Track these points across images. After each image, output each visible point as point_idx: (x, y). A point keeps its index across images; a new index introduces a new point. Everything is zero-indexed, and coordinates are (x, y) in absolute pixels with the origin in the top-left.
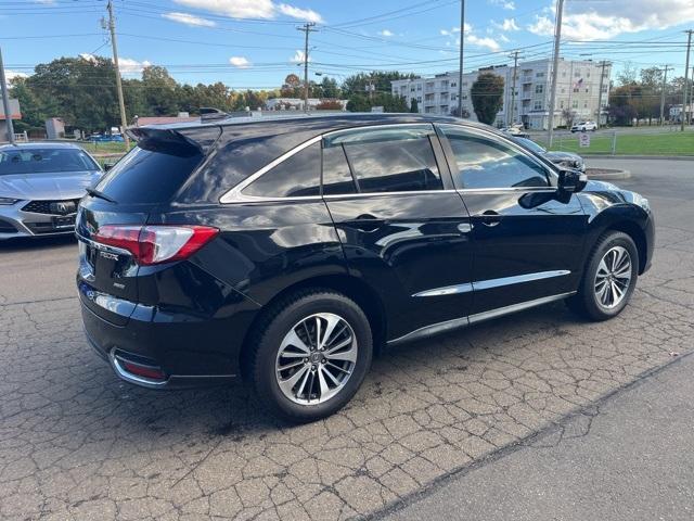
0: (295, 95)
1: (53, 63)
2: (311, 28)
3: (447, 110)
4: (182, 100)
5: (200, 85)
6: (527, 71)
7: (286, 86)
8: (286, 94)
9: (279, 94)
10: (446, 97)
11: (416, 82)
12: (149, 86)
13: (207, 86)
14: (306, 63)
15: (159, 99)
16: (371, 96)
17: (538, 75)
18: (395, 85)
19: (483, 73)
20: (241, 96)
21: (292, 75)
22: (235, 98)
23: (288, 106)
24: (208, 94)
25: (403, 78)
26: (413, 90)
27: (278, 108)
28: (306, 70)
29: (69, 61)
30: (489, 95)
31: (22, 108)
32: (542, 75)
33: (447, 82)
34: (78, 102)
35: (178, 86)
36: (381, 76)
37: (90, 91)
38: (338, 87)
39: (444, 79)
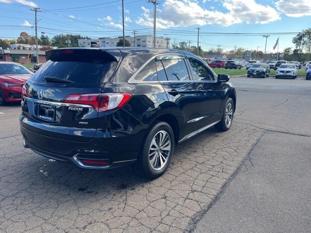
0: (26, 43)
2: (38, 10)
6: (138, 40)
7: (21, 38)
8: (20, 42)
9: (17, 42)
11: (90, 41)
14: (36, 27)
16: (69, 46)
17: (143, 42)
18: (80, 41)
19: (120, 39)
21: (24, 33)
23: (24, 48)
25: (82, 38)
27: (19, 48)
28: (36, 30)
32: (144, 41)
33: (104, 42)
36: (72, 36)
38: (50, 40)
39: (103, 40)
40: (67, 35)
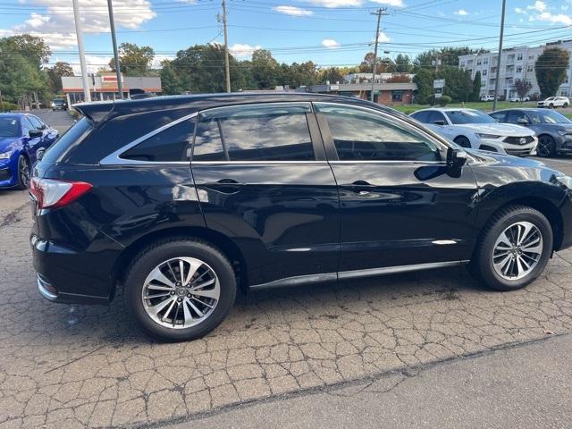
1: (190, 49)
2: (383, 12)
3: (511, 82)
4: (280, 76)
5: (294, 64)
7: (365, 63)
8: (364, 69)
9: (358, 69)
10: (512, 70)
11: (484, 57)
12: (256, 66)
13: (300, 64)
14: (377, 43)
15: (262, 75)
16: (437, 70)
18: (463, 59)
19: (549, 47)
20: (326, 72)
21: (369, 54)
22: (321, 74)
23: (362, 80)
24: (300, 71)
25: (471, 53)
26: (480, 64)
27: (353, 82)
28: (376, 49)
29: (200, 47)
30: (553, 68)
31: (163, 84)
33: (513, 56)
34: (202, 79)
35: (278, 64)
36: (452, 51)
37: (210, 70)
38: (411, 63)
39: (511, 53)
40: (443, 51)
